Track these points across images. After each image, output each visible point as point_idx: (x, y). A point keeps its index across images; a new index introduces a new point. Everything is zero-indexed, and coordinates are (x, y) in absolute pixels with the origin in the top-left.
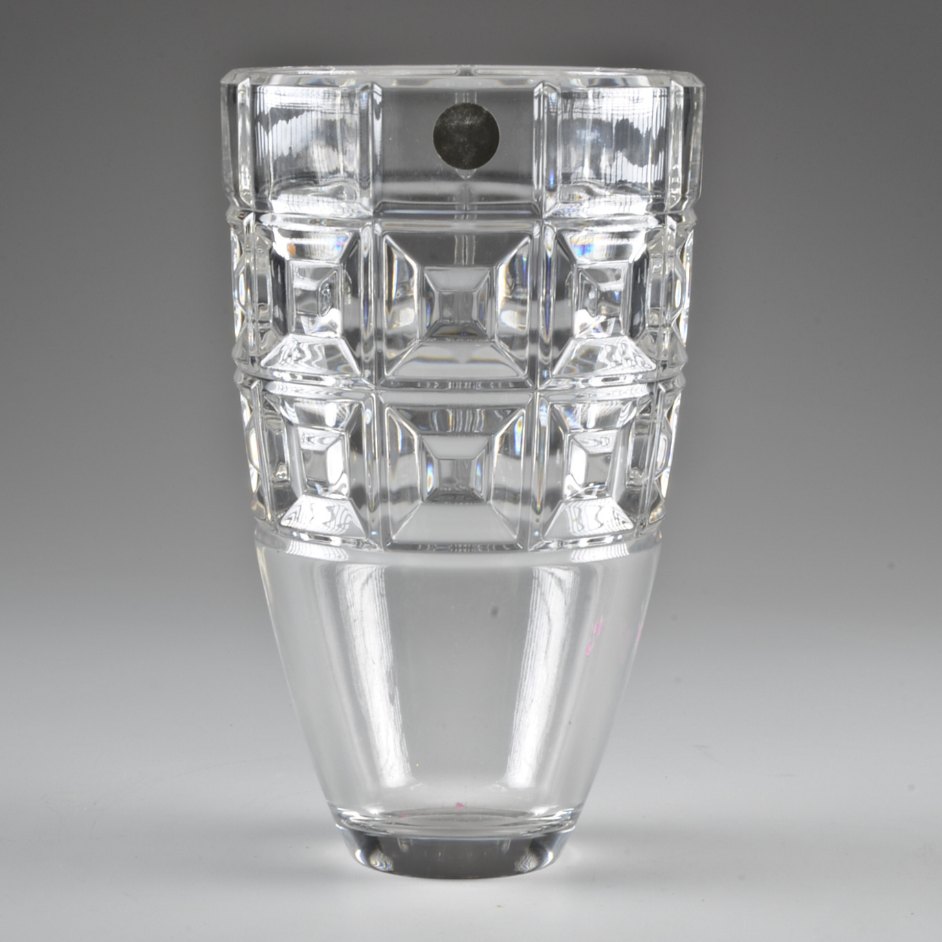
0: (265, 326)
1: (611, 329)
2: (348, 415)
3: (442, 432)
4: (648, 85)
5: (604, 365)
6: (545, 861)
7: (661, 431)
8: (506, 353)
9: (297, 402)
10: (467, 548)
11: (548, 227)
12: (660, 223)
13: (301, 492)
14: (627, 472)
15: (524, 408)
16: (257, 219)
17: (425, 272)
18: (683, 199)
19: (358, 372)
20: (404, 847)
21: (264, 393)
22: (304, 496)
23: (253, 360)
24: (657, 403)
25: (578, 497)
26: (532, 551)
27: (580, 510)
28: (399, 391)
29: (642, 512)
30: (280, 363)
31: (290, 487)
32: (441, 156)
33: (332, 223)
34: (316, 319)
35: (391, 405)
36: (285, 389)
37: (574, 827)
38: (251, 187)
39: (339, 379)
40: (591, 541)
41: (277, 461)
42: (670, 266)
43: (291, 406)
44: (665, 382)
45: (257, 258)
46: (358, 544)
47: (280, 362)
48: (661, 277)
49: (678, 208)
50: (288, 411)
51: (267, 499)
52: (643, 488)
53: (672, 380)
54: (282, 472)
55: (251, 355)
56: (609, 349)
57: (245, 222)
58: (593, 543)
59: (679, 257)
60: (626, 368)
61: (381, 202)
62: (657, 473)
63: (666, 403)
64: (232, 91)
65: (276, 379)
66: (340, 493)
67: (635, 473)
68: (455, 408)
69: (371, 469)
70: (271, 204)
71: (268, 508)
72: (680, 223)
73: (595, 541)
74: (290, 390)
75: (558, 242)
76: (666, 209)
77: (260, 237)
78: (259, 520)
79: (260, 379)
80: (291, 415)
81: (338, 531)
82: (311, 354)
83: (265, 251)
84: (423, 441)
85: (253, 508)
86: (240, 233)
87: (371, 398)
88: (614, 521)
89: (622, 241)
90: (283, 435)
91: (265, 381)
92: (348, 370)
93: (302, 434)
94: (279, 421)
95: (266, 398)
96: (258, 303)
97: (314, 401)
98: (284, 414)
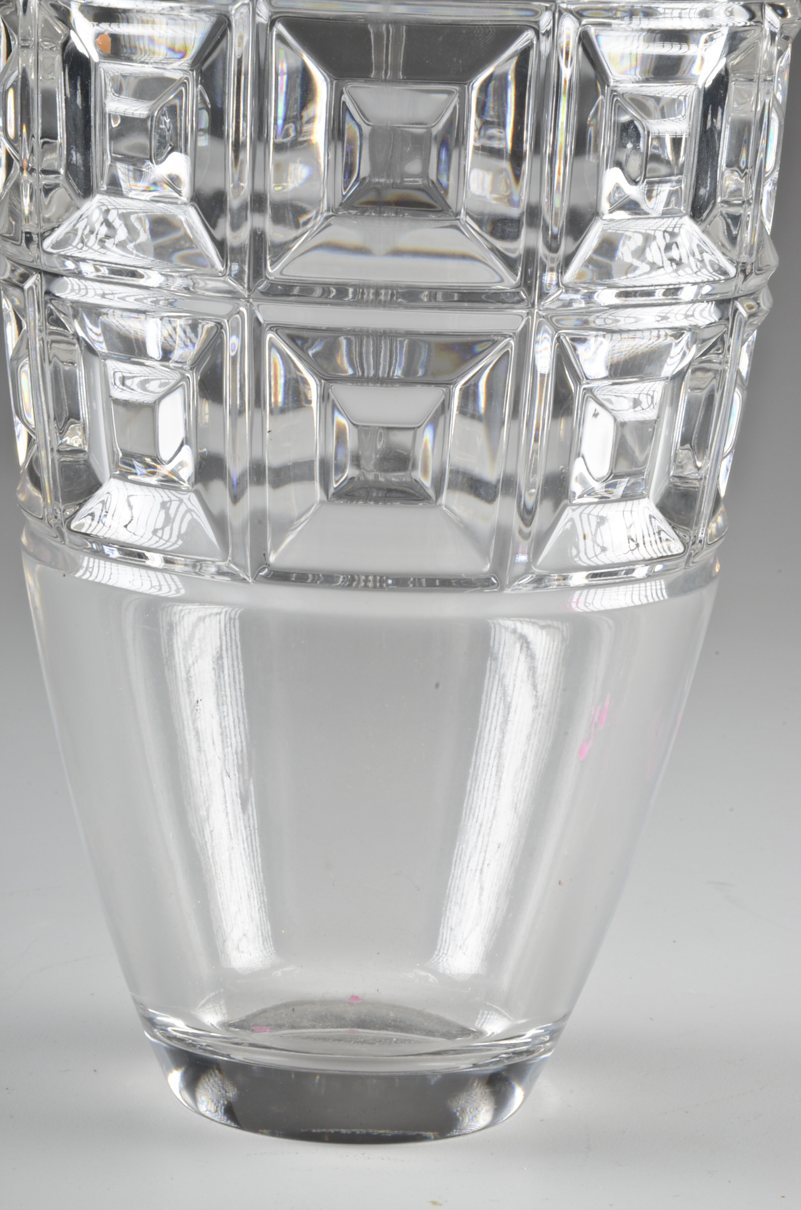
0: (50, 179)
5: (631, 268)
13: (107, 473)
19: (219, 266)
21: (48, 297)
23: (29, 240)
30: (76, 247)
36: (83, 292)
41: (65, 415)
43: (95, 324)
45: (41, 58)
47: (74, 244)
50: (88, 330)
56: (638, 240)
58: (595, 581)
74: (92, 293)
78: (29, 518)
79: (40, 273)
80: (94, 334)
81: (169, 544)
82: (126, 231)
83: (53, 45)
84: (330, 391)
85: (22, 498)
86: (11, 13)
87: (238, 316)
88: (653, 539)
89: (680, 49)
90: (77, 371)
91: (49, 276)
92: (197, 260)
93: (112, 372)
94: (72, 348)
95: (52, 307)
96: (42, 138)
97: (135, 315)
98: (81, 334)
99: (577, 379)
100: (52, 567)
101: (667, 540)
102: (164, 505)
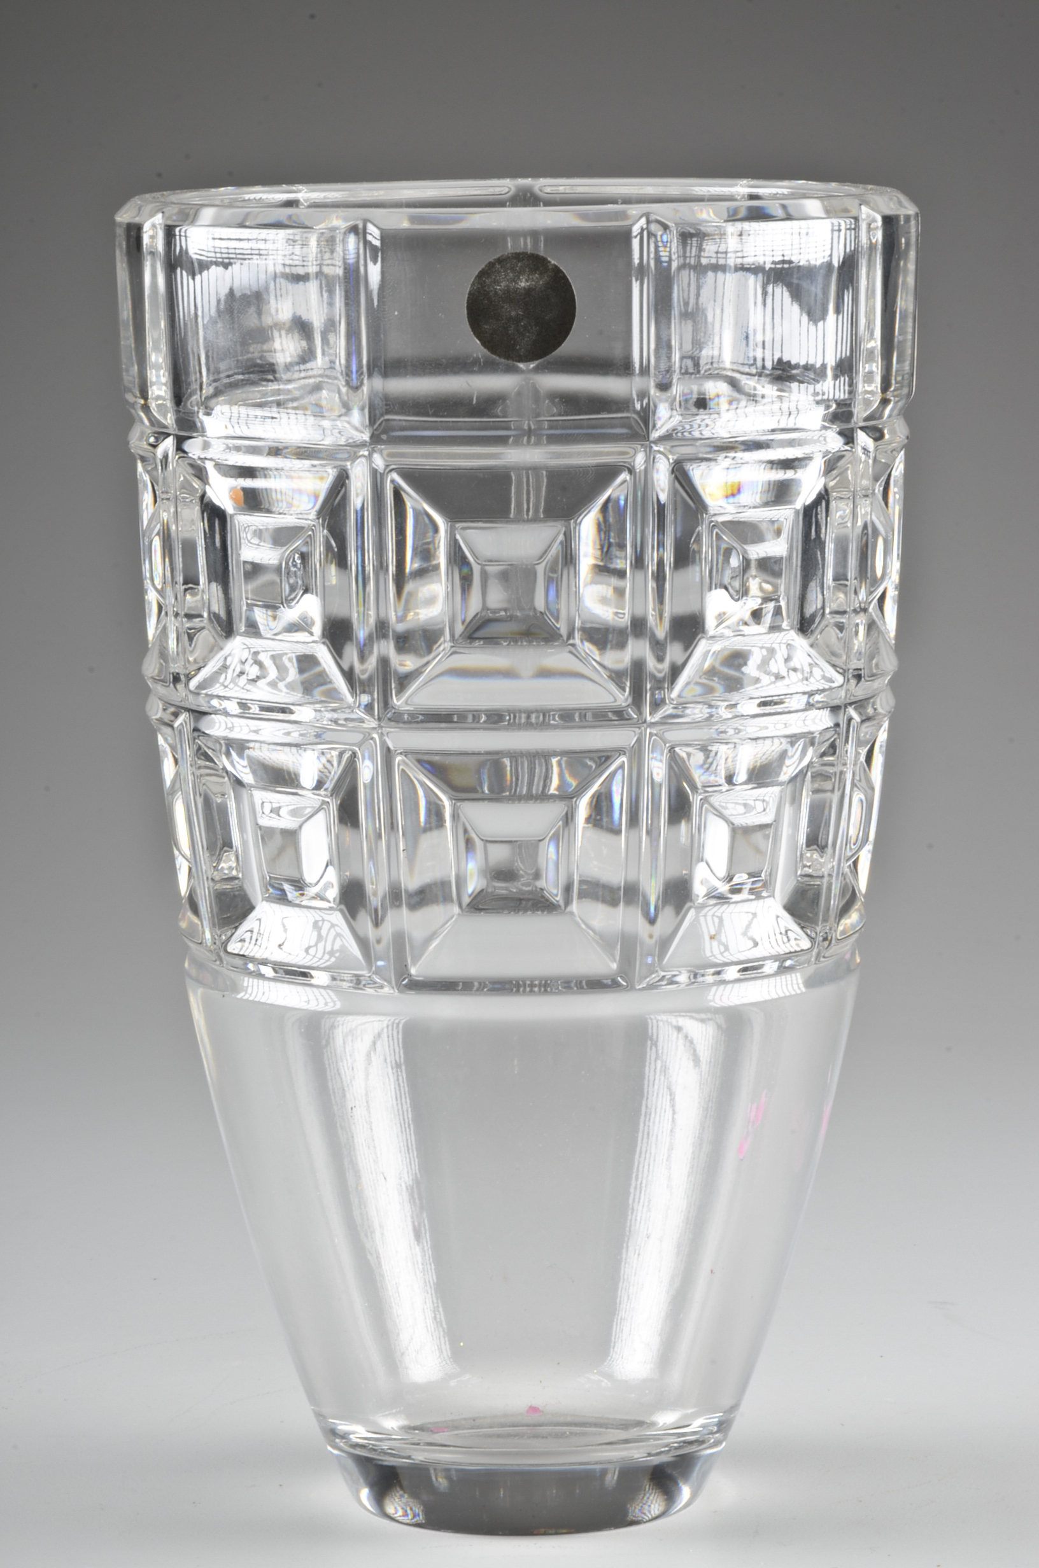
0: (196, 622)
1: (768, 619)
2: (336, 771)
3: (493, 796)
4: (823, 215)
5: (756, 680)
6: (679, 1501)
7: (853, 785)
8: (594, 663)
9: (249, 748)
10: (540, 986)
11: (658, 456)
12: (846, 444)
13: (260, 897)
14: (799, 854)
15: (625, 754)
16: (179, 448)
17: (456, 532)
18: (885, 402)
19: (349, 699)
20: (441, 1483)
21: (196, 734)
22: (265, 902)
23: (176, 679)
24: (847, 741)
25: (721, 899)
26: (644, 989)
27: (721, 920)
28: (418, 729)
29: (825, 920)
30: (222, 684)
31: (241, 888)
32: (480, 340)
33: (304, 453)
34: (278, 613)
35: (406, 753)
36: (230, 728)
37: (724, 1444)
38: (169, 393)
39: (320, 711)
40: (745, 970)
41: (219, 843)
42: (866, 511)
43: (241, 756)
44: (860, 705)
45: (179, 510)
46: (358, 982)
47: (222, 681)
48: (849, 531)
49: (877, 416)
50: (235, 763)
51: (204, 907)
52: (825, 880)
53: (872, 701)
54: (228, 864)
55: (172, 670)
56: (764, 654)
57: (160, 451)
58: (746, 974)
59: (880, 497)
60: (794, 684)
61: (382, 419)
62: (849, 854)
63: (861, 738)
64: (134, 233)
65: (216, 712)
66: (323, 899)
67: (812, 856)
68: (515, 756)
69: (373, 855)
70: (202, 423)
71: (206, 923)
72: (879, 443)
73: (750, 969)
74: (241, 730)
75: (676, 478)
76: (855, 418)
77: (184, 476)
78: (191, 945)
79: (188, 711)
80: (242, 769)
81: (322, 961)
82: (276, 671)
83: (193, 498)
84: (460, 811)
85: (183, 925)
86: (152, 469)
87: (371, 741)
88: (779, 937)
89: (785, 473)
90: (228, 803)
91: (196, 714)
92: (333, 694)
93: (260, 802)
94: (221, 780)
95: (199, 742)
96: (183, 584)
97: (279, 748)
98: (229, 768)
99: (694, 788)
100: (212, 989)
101: (796, 939)
102: (316, 926)
